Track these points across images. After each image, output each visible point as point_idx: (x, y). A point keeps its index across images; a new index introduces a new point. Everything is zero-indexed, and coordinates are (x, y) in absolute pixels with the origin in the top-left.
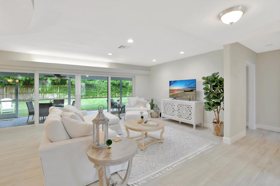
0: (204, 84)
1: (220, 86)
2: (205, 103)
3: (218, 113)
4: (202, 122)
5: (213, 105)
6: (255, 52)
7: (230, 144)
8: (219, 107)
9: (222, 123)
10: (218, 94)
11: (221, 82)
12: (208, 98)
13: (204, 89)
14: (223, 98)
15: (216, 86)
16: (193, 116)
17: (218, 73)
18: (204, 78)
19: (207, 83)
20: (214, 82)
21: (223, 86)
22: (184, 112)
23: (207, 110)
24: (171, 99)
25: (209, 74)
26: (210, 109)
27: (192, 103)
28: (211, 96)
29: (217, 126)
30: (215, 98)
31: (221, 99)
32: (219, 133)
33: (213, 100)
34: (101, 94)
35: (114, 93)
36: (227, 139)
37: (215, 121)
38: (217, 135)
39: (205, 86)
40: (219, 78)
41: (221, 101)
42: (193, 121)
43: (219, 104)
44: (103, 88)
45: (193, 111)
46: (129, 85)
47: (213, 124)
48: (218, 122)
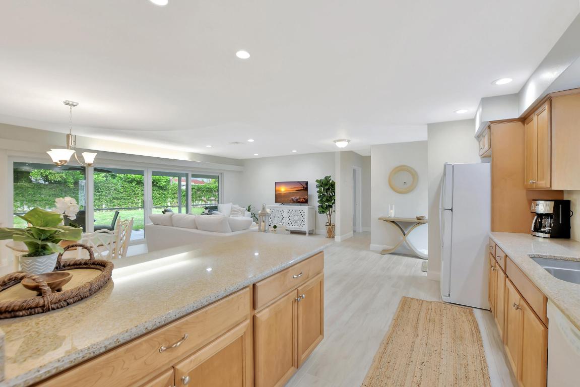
0: (317, 187)
1: (332, 189)
2: (319, 206)
3: (330, 216)
4: (314, 229)
5: (326, 208)
6: (359, 155)
7: (340, 241)
8: (331, 209)
9: (334, 226)
10: (330, 197)
11: (333, 185)
12: (321, 201)
13: (318, 192)
14: (335, 201)
15: (328, 189)
16: (306, 221)
17: (330, 176)
18: (317, 181)
19: (321, 186)
20: (327, 185)
21: (334, 189)
22: (296, 218)
23: (321, 213)
24: (278, 205)
25: (322, 177)
26: (323, 212)
27: (305, 208)
28: (325, 199)
29: (329, 228)
30: (328, 201)
31: (333, 202)
32: (331, 234)
33: (326, 203)
34: (111, 202)
35: (140, 201)
36: (338, 238)
37: (328, 224)
38: (330, 237)
39: (318, 189)
40: (331, 182)
41: (333, 204)
42: (305, 228)
43: (331, 207)
44: (115, 190)
45: (306, 216)
46: (171, 183)
47: (325, 227)
48: (330, 225)
